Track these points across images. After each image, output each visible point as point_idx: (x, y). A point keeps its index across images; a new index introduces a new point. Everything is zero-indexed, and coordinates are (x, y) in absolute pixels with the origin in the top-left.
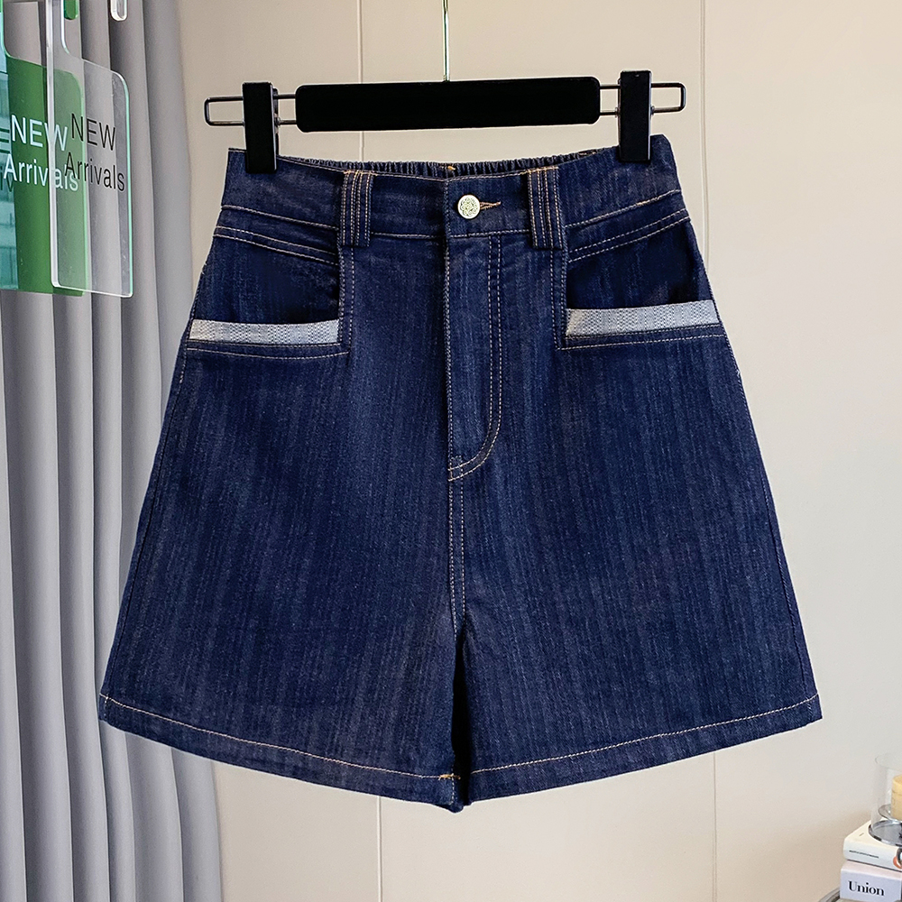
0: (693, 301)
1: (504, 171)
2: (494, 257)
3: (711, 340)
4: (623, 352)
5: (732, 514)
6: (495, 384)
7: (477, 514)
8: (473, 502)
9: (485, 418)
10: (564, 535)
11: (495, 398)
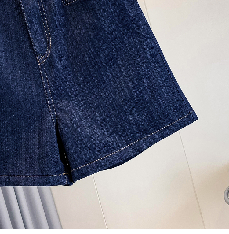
5: (145, 52)
6: (45, 23)
7: (52, 76)
8: (49, 71)
9: (45, 37)
10: (86, 75)
11: (47, 29)
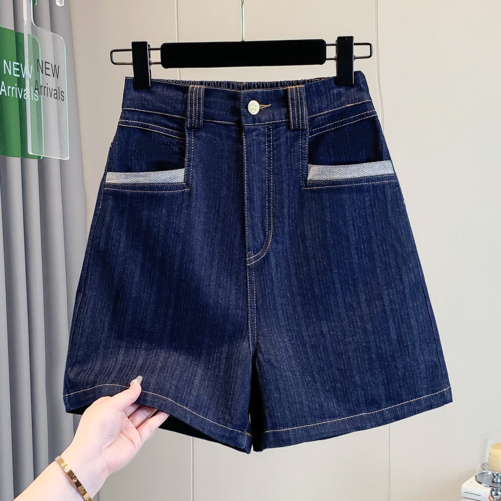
0: (380, 161)
1: (273, 87)
2: (269, 136)
3: (390, 183)
4: (340, 191)
6: (269, 208)
9: (264, 229)
